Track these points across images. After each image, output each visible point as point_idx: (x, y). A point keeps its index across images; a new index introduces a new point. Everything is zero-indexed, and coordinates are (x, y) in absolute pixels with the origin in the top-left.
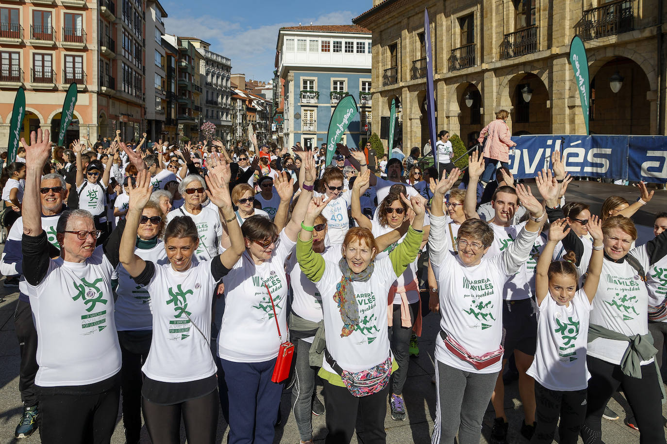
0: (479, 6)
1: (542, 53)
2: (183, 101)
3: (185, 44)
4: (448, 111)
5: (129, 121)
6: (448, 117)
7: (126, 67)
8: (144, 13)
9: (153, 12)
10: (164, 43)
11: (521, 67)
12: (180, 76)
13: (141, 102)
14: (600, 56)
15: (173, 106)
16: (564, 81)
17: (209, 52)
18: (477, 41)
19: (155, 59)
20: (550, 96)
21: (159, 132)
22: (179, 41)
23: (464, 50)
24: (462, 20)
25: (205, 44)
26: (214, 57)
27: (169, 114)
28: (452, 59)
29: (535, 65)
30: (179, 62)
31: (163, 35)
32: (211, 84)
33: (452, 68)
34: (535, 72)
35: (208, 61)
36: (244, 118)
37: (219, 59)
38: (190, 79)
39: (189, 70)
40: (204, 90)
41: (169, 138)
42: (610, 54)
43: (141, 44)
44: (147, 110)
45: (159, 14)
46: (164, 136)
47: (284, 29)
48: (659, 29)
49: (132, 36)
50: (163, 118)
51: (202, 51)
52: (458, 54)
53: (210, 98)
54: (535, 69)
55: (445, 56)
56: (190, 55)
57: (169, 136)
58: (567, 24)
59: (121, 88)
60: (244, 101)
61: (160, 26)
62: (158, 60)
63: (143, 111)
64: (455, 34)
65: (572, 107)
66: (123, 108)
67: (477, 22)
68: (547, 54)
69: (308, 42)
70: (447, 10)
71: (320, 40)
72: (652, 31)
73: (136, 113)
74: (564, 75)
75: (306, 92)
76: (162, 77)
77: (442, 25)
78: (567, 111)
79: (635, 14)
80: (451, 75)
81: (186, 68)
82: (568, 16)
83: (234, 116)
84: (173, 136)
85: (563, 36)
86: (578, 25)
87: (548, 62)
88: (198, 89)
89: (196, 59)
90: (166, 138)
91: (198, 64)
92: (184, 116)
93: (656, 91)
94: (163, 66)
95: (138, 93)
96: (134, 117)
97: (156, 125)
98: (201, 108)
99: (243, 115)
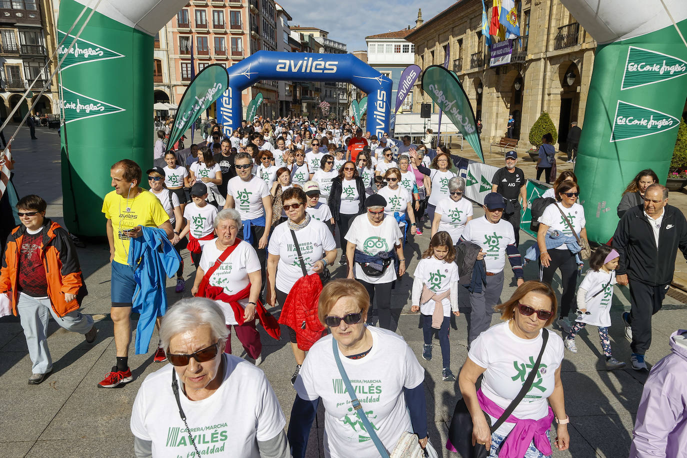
2: (306, 84)
3: (307, 39)
8: (276, 24)
9: (282, 20)
10: (291, 40)
13: (276, 89)
15: (298, 89)
17: (327, 40)
21: (288, 109)
22: (302, 37)
25: (324, 33)
26: (332, 44)
27: (295, 96)
35: (327, 49)
36: (358, 96)
37: (336, 46)
41: (295, 114)
43: (275, 47)
44: (279, 94)
46: (292, 113)
50: (290, 99)
51: (321, 41)
56: (311, 47)
57: (295, 112)
61: (287, 29)
63: (277, 95)
69: (385, 46)
71: (393, 44)
73: (272, 96)
83: (350, 95)
84: (298, 112)
89: (316, 48)
90: (293, 114)
92: (307, 96)
95: (273, 83)
96: (272, 100)
97: (286, 104)
98: (321, 89)
99: (357, 94)
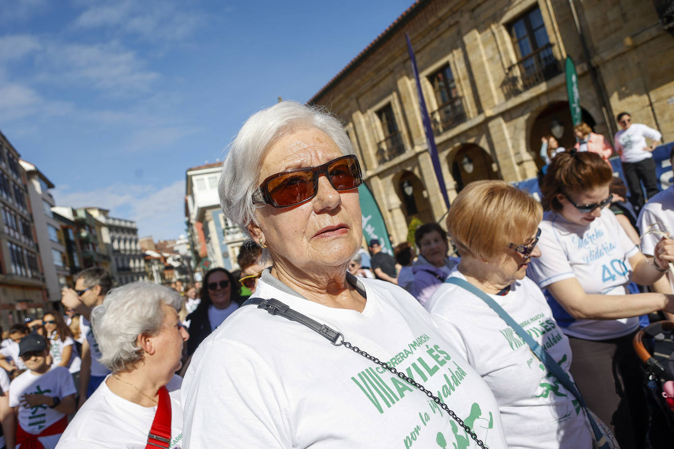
0: (395, 94)
1: (474, 119)
3: (81, 214)
4: (389, 204)
5: (29, 307)
6: (390, 211)
7: (14, 247)
8: (25, 186)
9: (37, 184)
10: (56, 216)
11: (455, 140)
12: (82, 248)
13: (40, 283)
14: (536, 106)
16: (504, 140)
17: (109, 218)
18: (402, 127)
19: (48, 235)
20: (494, 159)
22: (74, 212)
23: (389, 141)
24: (379, 113)
25: (104, 212)
26: (117, 223)
28: (380, 152)
29: (471, 133)
30: (77, 233)
31: (52, 206)
32: (118, 251)
33: (382, 161)
34: (472, 141)
35: (111, 228)
37: (123, 224)
38: (94, 249)
39: (92, 240)
40: (113, 258)
42: (544, 102)
43: (28, 218)
45: (45, 186)
47: (191, 170)
48: (589, 64)
49: (14, 211)
51: (102, 219)
52: (384, 146)
53: (120, 265)
54: (470, 137)
55: (371, 152)
56: (89, 224)
58: (493, 86)
59: (11, 270)
60: (158, 260)
61: (48, 198)
62: (53, 235)
63: (45, 293)
64: (376, 128)
65: (520, 163)
66: (19, 294)
67: (397, 109)
68: (480, 119)
70: (363, 106)
72: (582, 69)
73: (37, 297)
74: (503, 135)
75: (228, 229)
76: (61, 253)
77: (360, 123)
78: (517, 168)
79: (559, 57)
80: (383, 167)
81: (87, 238)
82: (490, 78)
85: (491, 97)
86: (504, 84)
87: (483, 128)
88: (106, 258)
89: (96, 227)
91: (100, 233)
93: (604, 123)
94: (60, 242)
95: (34, 273)
96: (35, 302)
